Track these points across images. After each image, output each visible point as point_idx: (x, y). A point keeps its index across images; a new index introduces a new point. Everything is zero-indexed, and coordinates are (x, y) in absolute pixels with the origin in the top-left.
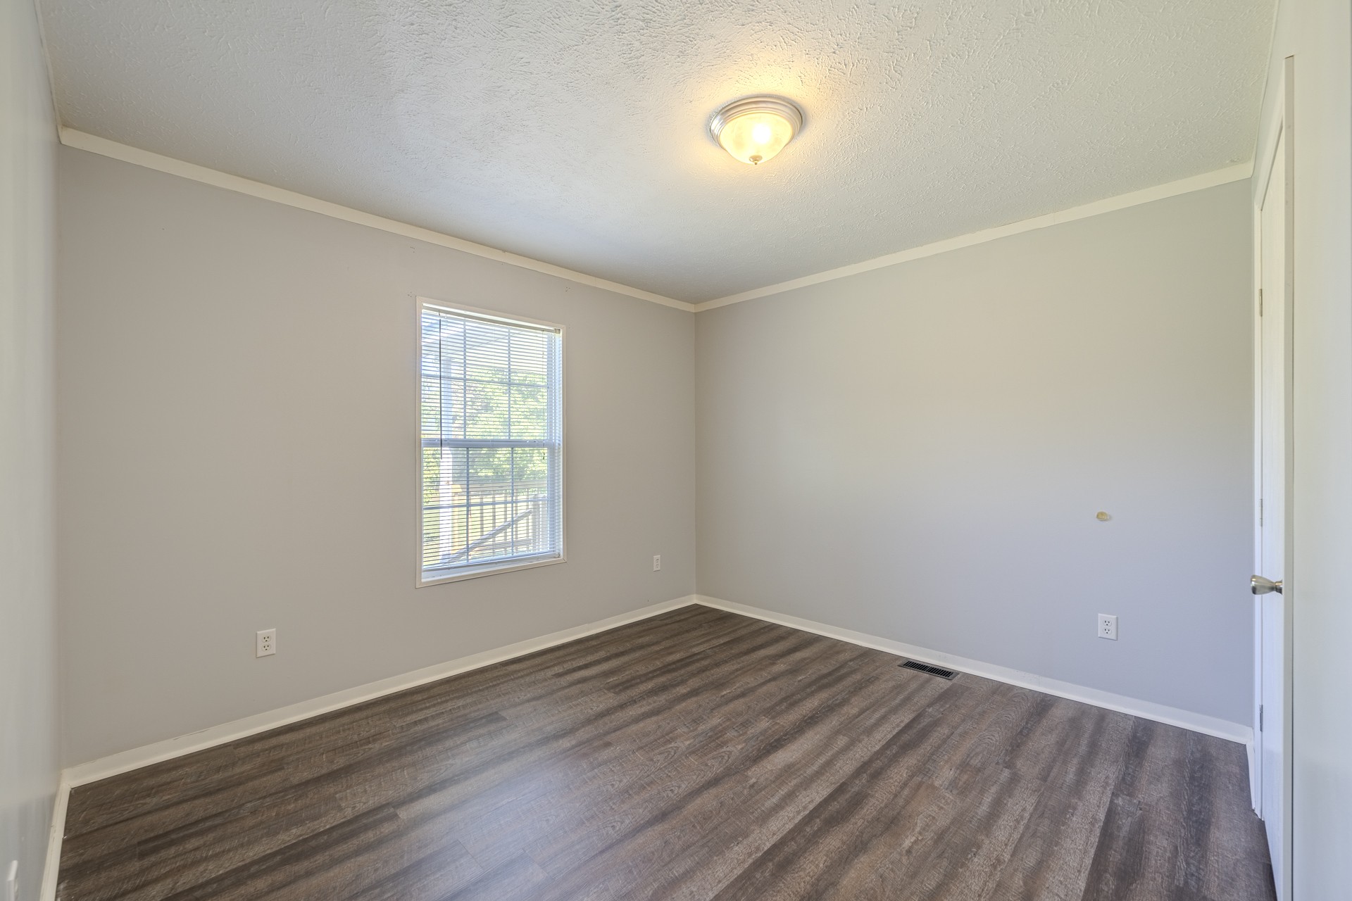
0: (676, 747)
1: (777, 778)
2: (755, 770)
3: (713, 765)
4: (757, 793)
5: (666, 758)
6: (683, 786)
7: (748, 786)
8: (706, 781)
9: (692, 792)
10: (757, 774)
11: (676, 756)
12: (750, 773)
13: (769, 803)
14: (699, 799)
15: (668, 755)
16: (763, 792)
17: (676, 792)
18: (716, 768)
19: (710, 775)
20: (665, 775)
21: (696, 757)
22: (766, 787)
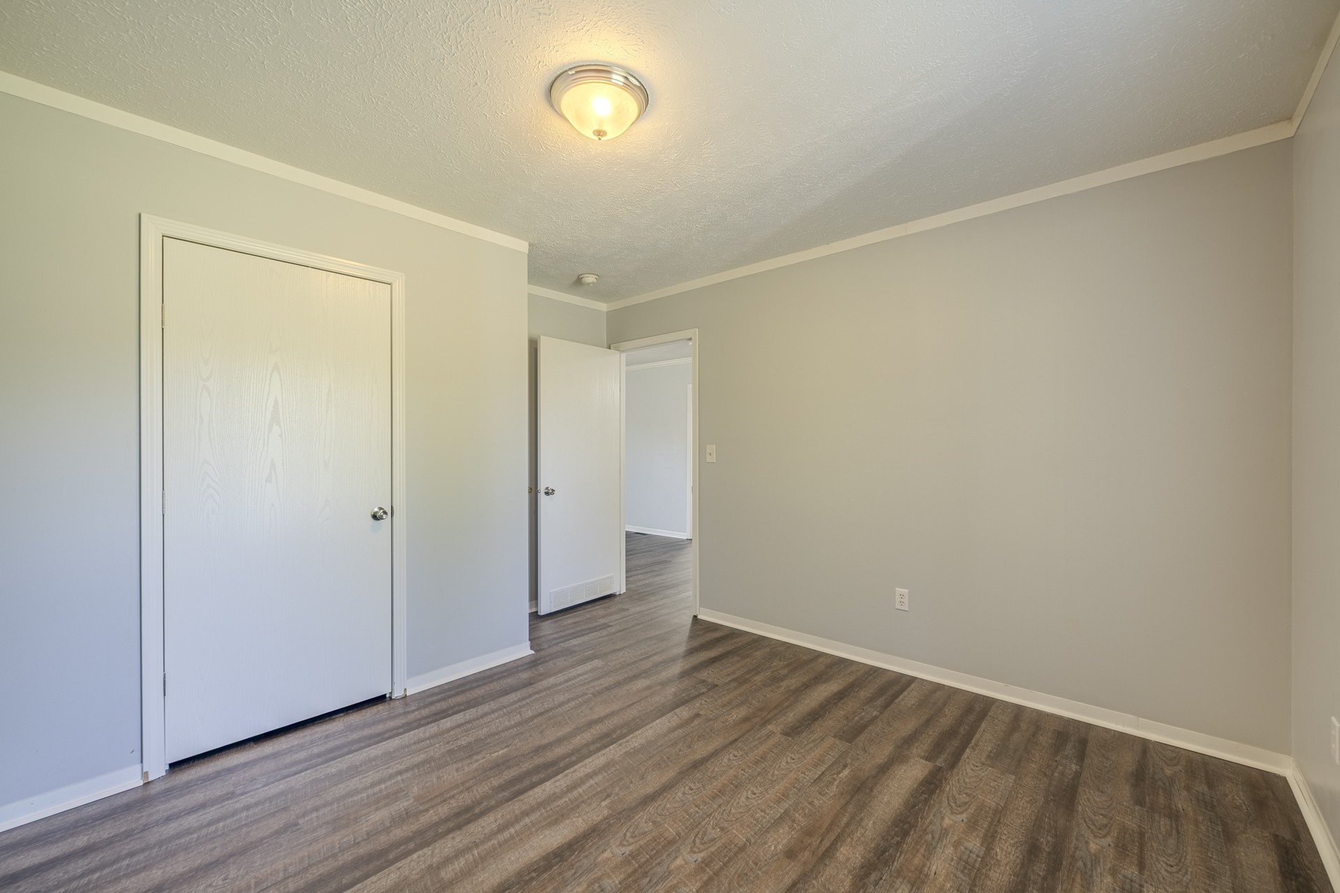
0: (695, 852)
1: (578, 806)
2: (598, 817)
3: (646, 822)
4: (605, 789)
5: (705, 834)
6: (680, 794)
7: (612, 797)
8: (656, 801)
9: (670, 788)
10: (595, 813)
11: (692, 836)
12: (606, 812)
13: (598, 778)
14: (663, 781)
15: (703, 839)
16: (599, 789)
17: (687, 788)
18: (643, 820)
19: (651, 809)
20: (701, 807)
21: (666, 835)
22: (594, 796)
